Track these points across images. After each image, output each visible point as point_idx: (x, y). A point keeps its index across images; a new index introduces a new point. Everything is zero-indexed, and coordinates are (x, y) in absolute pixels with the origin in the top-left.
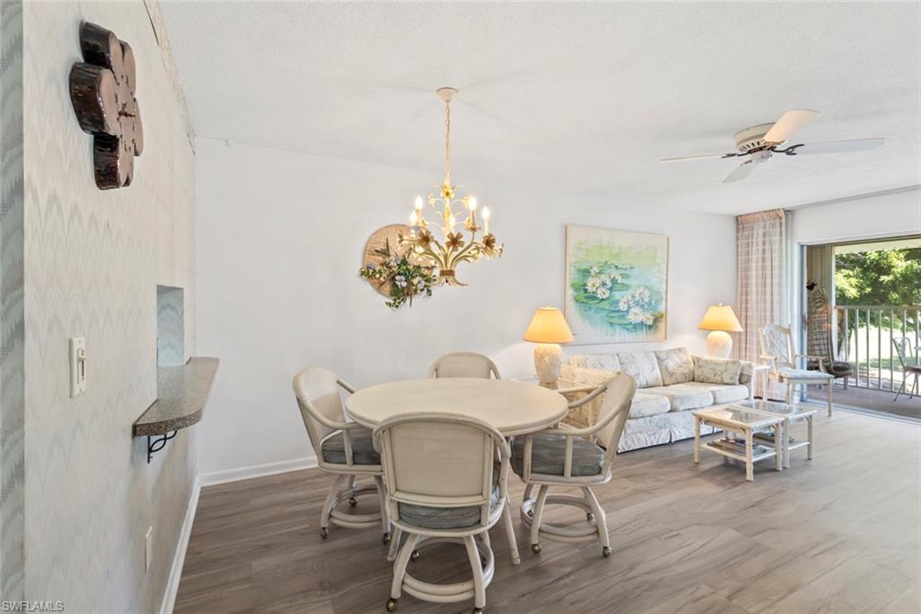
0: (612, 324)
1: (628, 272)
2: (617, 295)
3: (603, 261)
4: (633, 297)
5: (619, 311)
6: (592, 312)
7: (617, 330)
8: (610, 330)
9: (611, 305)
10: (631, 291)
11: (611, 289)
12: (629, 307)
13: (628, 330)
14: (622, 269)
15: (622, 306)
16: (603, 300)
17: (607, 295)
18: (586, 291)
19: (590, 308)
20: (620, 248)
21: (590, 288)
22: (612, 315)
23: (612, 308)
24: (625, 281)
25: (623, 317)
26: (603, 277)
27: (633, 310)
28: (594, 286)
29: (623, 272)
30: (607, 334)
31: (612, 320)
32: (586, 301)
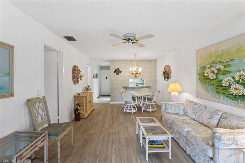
0: (218, 92)
1: (228, 63)
2: (221, 77)
3: (212, 61)
4: (234, 78)
5: (222, 86)
6: (207, 86)
7: (222, 96)
8: (217, 95)
9: (217, 82)
10: (232, 74)
11: (217, 74)
12: (230, 84)
13: (229, 98)
14: (224, 62)
15: (225, 84)
16: (212, 80)
17: (215, 77)
18: (204, 76)
19: (206, 84)
20: (222, 51)
21: (206, 75)
22: (218, 87)
23: (218, 84)
24: (226, 69)
25: (226, 89)
26: (212, 69)
27: (233, 86)
28: (207, 73)
29: (225, 64)
30: (215, 97)
31: (218, 91)
32: (204, 80)
